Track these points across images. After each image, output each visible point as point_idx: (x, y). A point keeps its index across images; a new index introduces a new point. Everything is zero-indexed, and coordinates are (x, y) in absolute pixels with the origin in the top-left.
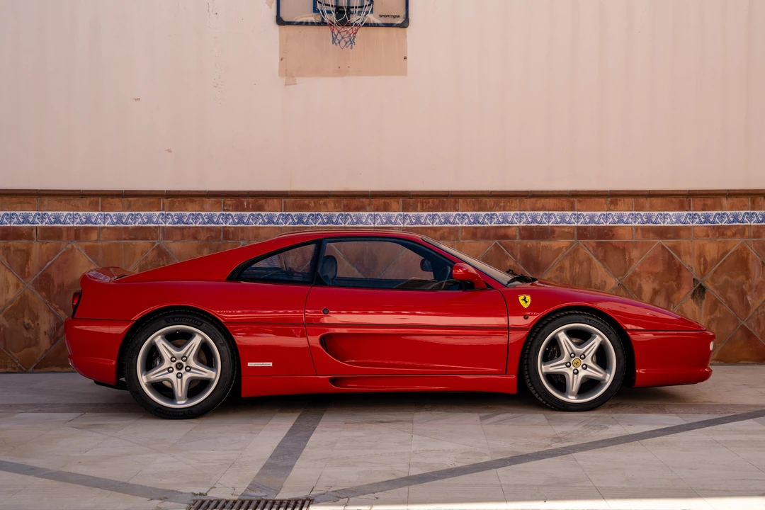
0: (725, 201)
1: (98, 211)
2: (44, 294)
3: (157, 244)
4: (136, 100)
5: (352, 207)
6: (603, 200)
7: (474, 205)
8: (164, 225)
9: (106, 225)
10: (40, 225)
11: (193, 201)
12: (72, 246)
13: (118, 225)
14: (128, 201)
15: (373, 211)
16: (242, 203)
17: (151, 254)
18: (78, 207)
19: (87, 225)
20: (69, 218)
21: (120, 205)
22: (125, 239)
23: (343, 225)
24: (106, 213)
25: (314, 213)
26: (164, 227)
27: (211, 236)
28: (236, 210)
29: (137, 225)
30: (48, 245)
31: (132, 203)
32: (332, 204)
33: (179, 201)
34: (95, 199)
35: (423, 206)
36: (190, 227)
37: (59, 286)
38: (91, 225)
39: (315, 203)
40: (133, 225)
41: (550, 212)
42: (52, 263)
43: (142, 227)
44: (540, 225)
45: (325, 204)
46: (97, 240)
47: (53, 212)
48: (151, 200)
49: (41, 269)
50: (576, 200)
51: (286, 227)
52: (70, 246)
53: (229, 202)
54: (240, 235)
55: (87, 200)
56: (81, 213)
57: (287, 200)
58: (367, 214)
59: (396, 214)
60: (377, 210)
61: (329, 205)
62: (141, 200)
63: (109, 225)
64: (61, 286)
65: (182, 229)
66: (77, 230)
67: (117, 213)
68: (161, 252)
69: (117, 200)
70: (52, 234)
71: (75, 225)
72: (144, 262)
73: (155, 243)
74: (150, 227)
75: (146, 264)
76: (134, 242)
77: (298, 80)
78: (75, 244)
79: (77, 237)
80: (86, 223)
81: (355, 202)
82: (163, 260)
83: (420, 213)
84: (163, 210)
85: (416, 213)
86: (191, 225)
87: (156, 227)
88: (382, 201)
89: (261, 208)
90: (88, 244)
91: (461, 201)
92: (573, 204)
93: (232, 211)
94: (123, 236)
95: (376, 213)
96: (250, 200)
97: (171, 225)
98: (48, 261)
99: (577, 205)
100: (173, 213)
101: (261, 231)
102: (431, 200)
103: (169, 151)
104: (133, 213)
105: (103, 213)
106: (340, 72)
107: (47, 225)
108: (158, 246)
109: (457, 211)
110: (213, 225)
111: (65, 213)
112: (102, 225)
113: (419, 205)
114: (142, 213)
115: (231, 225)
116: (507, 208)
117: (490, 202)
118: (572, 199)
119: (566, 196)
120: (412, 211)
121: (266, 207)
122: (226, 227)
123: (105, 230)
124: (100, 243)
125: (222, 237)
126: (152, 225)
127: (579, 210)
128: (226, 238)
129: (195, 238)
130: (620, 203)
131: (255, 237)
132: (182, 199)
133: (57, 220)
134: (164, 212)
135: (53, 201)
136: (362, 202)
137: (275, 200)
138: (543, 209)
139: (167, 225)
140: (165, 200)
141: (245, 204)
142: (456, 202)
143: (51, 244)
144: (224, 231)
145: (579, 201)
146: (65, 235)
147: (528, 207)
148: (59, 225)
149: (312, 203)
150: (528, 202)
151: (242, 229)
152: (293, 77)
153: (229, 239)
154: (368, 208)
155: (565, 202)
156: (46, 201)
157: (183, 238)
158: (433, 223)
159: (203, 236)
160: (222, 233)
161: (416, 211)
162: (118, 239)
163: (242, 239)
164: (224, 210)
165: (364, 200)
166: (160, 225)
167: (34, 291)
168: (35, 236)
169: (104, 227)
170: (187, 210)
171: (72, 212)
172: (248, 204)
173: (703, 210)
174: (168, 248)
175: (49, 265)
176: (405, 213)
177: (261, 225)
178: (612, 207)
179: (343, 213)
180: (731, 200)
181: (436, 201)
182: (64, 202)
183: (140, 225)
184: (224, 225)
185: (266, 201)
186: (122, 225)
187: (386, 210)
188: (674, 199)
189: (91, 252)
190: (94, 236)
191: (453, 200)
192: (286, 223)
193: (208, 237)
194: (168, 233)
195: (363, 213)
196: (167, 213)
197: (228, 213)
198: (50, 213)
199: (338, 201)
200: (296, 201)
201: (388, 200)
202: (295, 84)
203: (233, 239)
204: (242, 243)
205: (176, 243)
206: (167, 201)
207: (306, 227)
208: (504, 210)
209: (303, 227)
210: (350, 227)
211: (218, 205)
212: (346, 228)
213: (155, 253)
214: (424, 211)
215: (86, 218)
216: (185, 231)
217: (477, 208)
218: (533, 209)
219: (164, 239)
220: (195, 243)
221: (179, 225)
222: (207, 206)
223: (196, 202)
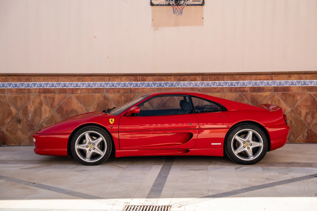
1: (81, 82)
2: (60, 114)
3: (104, 95)
4: (95, 37)
5: (181, 80)
6: (285, 76)
7: (231, 78)
8: (106, 87)
9: (84, 87)
10: (58, 87)
11: (118, 78)
12: (71, 96)
13: (88, 87)
14: (92, 78)
16: (137, 78)
17: (102, 99)
18: (73, 80)
19: (76, 87)
20: (70, 85)
21: (89, 79)
22: (91, 93)
23: (177, 87)
24: (84, 83)
25: (166, 82)
26: (106, 88)
27: (125, 92)
28: (135, 81)
29: (96, 87)
30: (62, 95)
31: (94, 79)
32: (173, 78)
33: (112, 78)
34: (79, 77)
35: (210, 79)
37: (66, 111)
38: (78, 87)
39: (166, 78)
40: (94, 87)
41: (263, 81)
42: (63, 103)
43: (98, 88)
44: (258, 86)
45: (170, 78)
46: (80, 93)
47: (63, 82)
48: (102, 77)
49: (59, 105)
50: (273, 76)
51: (155, 88)
52: (70, 96)
53: (132, 78)
54: (137, 91)
55: (76, 78)
56: (74, 83)
57: (155, 77)
58: (187, 82)
59: (199, 82)
60: (191, 81)
61: (172, 79)
62: (97, 77)
63: (85, 88)
64: (67, 111)
65: (113, 89)
66: (73, 89)
67: (88, 82)
68: (106, 98)
69: (88, 77)
70: (63, 91)
71: (72, 87)
72: (99, 102)
73: (103, 95)
74: (101, 88)
75: (100, 102)
76: (95, 94)
77: (159, 28)
78: (72, 95)
79: (73, 92)
80: (76, 86)
81: (182, 78)
82: (106, 101)
83: (208, 82)
84: (106, 81)
85: (207, 82)
86: (117, 87)
87: (103, 88)
88: (193, 77)
89: (145, 80)
90: (77, 95)
91: (225, 77)
93: (133, 81)
94: (91, 92)
95: (191, 82)
96: (140, 77)
97: (109, 87)
98: (62, 102)
99: (274, 78)
100: (110, 82)
101: (145, 89)
102: (213, 76)
103: (108, 58)
104: (94, 82)
105: (82, 83)
106: (176, 24)
107: (61, 87)
108: (104, 96)
109: (224, 81)
110: (126, 87)
111: (68, 83)
112: (82, 87)
113: (208, 78)
114: (98, 83)
115: (133, 87)
116: (245, 79)
117: (237, 77)
118: (272, 75)
119: (269, 74)
120: (205, 81)
121: (147, 80)
122: (131, 88)
123: (83, 89)
124: (81, 95)
125: (129, 92)
126: (102, 87)
127: (274, 80)
128: (131, 92)
129: (119, 92)
130: (292, 77)
131: (142, 92)
132: (114, 77)
133: (65, 85)
134: (106, 82)
135: (63, 78)
137: (150, 77)
138: (260, 79)
139: (108, 87)
140: (107, 77)
141: (138, 78)
142: (223, 77)
143: (63, 95)
144: (130, 89)
145: (275, 76)
146: (68, 91)
147: (253, 79)
148: (66, 87)
149: (165, 78)
150: (253, 77)
151: (137, 89)
152: (157, 27)
153: (132, 93)
154: (187, 80)
155: (269, 77)
156: (60, 78)
157: (114, 92)
158: (214, 86)
159: (122, 92)
161: (207, 81)
162: (89, 93)
163: (137, 93)
164: (130, 81)
165: (186, 77)
166: (105, 87)
167: (56, 113)
168: (56, 92)
169: (83, 88)
170: (115, 81)
171: (70, 82)
172: (139, 79)
174: (108, 96)
175: (62, 104)
176: (203, 82)
177: (145, 87)
178: (289, 78)
179: (178, 82)
181: (215, 77)
182: (67, 78)
183: (97, 87)
184: (130, 87)
185: (147, 78)
186: (90, 87)
187: (195, 81)
189: (78, 98)
190: (79, 92)
191: (222, 76)
192: (154, 86)
194: (108, 90)
195: (186, 82)
196: (108, 82)
197: (131, 82)
198: (62, 83)
199: (175, 77)
200: (158, 77)
201: (195, 77)
202: (158, 30)
203: (134, 93)
204: (137, 94)
205: (111, 94)
206: (107, 78)
207: (163, 88)
208: (243, 80)
209: (161, 88)
210: (180, 88)
211: (128, 79)
212: (179, 88)
213: (103, 98)
214: (210, 81)
215: (76, 85)
216: (115, 90)
217: (232, 79)
218: (255, 80)
219: (106, 93)
220: (119, 94)
221: (112, 87)
222: (123, 80)
223: (119, 78)
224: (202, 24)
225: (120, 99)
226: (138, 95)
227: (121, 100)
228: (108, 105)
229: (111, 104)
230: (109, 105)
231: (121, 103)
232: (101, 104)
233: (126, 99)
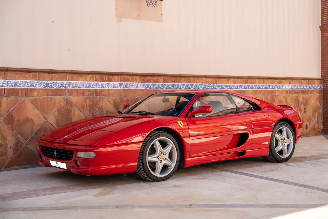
0: (257, 81)
1: (37, 80)
2: (9, 126)
3: (66, 98)
4: (52, 22)
5: (146, 81)
6: (225, 79)
7: (187, 80)
8: (69, 88)
9: (41, 88)
10: (6, 87)
11: (82, 76)
12: (24, 99)
13: (47, 88)
14: (51, 75)
15: (153, 82)
17: (63, 103)
18: (27, 78)
19: (31, 88)
20: (23, 83)
21: (48, 77)
22: (51, 95)
24: (41, 81)
26: (69, 89)
27: (90, 94)
28: (100, 81)
29: (56, 88)
30: (11, 98)
31: (54, 76)
33: (75, 76)
34: (35, 74)
36: (81, 89)
37: (18, 121)
38: (33, 88)
40: (54, 88)
41: (210, 84)
42: (14, 109)
43: (58, 89)
45: (135, 79)
46: (37, 96)
47: (13, 80)
48: (63, 75)
49: (7, 112)
51: (121, 89)
52: (23, 99)
53: (97, 77)
54: (103, 93)
55: (31, 74)
56: (28, 81)
57: (121, 77)
58: (151, 83)
59: (161, 84)
60: (155, 82)
61: (137, 79)
62: (58, 75)
63: (43, 88)
64: (19, 121)
65: (77, 90)
66: (27, 90)
67: (47, 81)
68: (68, 102)
69: (46, 75)
70: (13, 92)
71: (25, 88)
72: (60, 107)
73: (64, 97)
74: (62, 89)
75: (61, 108)
76: (55, 97)
77: (123, 19)
78: (25, 98)
79: (26, 95)
80: (31, 86)
81: (147, 78)
82: (69, 106)
83: (169, 84)
84: (68, 80)
85: (168, 84)
86: (81, 88)
87: (65, 89)
88: (155, 78)
89: (110, 80)
90: (32, 98)
91: (183, 78)
92: (216, 80)
93: (99, 81)
94: (50, 94)
95: (154, 83)
96: (106, 76)
97: (72, 88)
98: (11, 107)
99: (218, 81)
100: (73, 82)
101: (111, 91)
102: (173, 78)
103: (69, 50)
104: (54, 81)
105: (39, 81)
106: (139, 18)
107: (10, 87)
108: (66, 99)
109: (182, 83)
110: (90, 88)
111: (20, 81)
112: (39, 88)
113: (169, 80)
114: (59, 82)
115: (98, 88)
116: (197, 82)
117: (192, 79)
120: (166, 83)
121: (113, 80)
122: (96, 89)
123: (41, 90)
124: (38, 98)
125: (95, 94)
126: (63, 88)
127: (218, 83)
128: (97, 95)
129: (83, 95)
131: (109, 94)
132: (77, 75)
133: (16, 84)
134: (69, 82)
135: (13, 74)
136: (149, 78)
137: (116, 77)
138: (208, 82)
139: (70, 88)
140: (69, 75)
141: (104, 78)
142: (181, 79)
143: (13, 98)
144: (96, 91)
145: (218, 80)
146: (20, 93)
148: (17, 87)
150: (204, 79)
151: (103, 90)
152: (121, 18)
153: (98, 95)
154: (151, 81)
155: (214, 80)
156: (9, 74)
157: (78, 95)
159: (86, 94)
160: (95, 93)
161: (168, 83)
162: (47, 95)
163: (103, 95)
164: (95, 81)
165: (149, 77)
166: (67, 88)
167: (4, 124)
168: (4, 94)
169: (40, 89)
170: (79, 81)
171: (23, 81)
172: (105, 78)
173: (251, 84)
174: (71, 100)
175: (12, 110)
176: (164, 84)
177: (111, 89)
178: (227, 83)
179: (142, 83)
180: (259, 80)
181: (175, 78)
182: (19, 74)
183: (58, 88)
184: (95, 88)
185: (113, 77)
186: (49, 88)
187: (158, 82)
188: (244, 80)
189: (34, 102)
190: (35, 94)
191: (180, 78)
193: (89, 94)
194: (71, 92)
196: (70, 82)
197: (97, 82)
198: (11, 81)
199: (140, 78)
200: (124, 77)
201: (158, 78)
202: (122, 21)
203: (99, 95)
204: (103, 97)
205: (75, 97)
206: (70, 76)
207: (129, 90)
208: (196, 83)
209: (127, 89)
210: (145, 90)
211: (93, 78)
212: (143, 90)
213: (65, 102)
214: (170, 82)
215: (31, 84)
216: (79, 91)
217: (188, 82)
218: (205, 83)
219: (69, 95)
220: (83, 97)
221: (75, 88)
222: (88, 79)
223: (83, 76)
224: (161, 21)
225: (85, 104)
226: (104, 98)
227: (86, 105)
228: (72, 110)
229: (74, 110)
230: (73, 111)
231: (86, 108)
232: (63, 110)
233: (91, 103)
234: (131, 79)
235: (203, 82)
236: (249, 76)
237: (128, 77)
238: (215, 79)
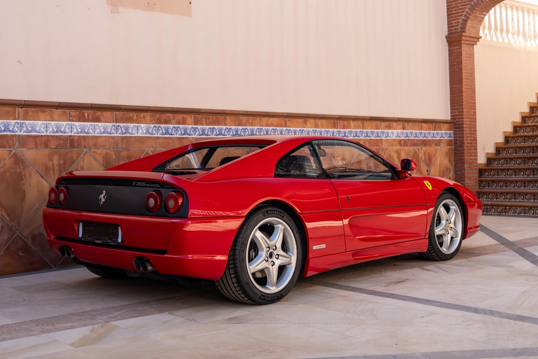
0: (352, 123)
3: (14, 151)
5: (162, 121)
6: (300, 120)
7: (235, 121)
8: (19, 133)
11: (44, 112)
15: (176, 124)
16: (84, 114)
17: (9, 162)
23: (156, 135)
26: (19, 135)
27: (60, 144)
28: (79, 121)
32: (149, 117)
33: (32, 111)
35: (206, 121)
36: (42, 136)
39: (137, 116)
41: (275, 128)
45: (144, 117)
48: (8, 109)
50: (287, 119)
51: (117, 136)
53: (73, 113)
54: (83, 143)
57: (118, 113)
58: (171, 126)
59: (190, 127)
60: (178, 124)
61: (147, 118)
65: (35, 137)
68: (18, 160)
72: (2, 170)
73: (11, 151)
74: (7, 135)
75: (4, 171)
77: (120, 9)
81: (164, 116)
82: (20, 167)
83: (204, 127)
84: (18, 119)
85: (202, 126)
86: (42, 134)
87: (12, 135)
88: (180, 116)
89: (97, 120)
91: (228, 117)
92: (286, 122)
93: (76, 121)
95: (178, 126)
96: (90, 112)
97: (25, 134)
99: (288, 123)
100: (27, 122)
101: (99, 140)
102: (211, 117)
103: (20, 62)
106: (149, 7)
108: (15, 154)
109: (226, 125)
110: (60, 134)
113: (204, 120)
114: (0, 122)
115: (75, 135)
116: (253, 124)
117: (244, 119)
118: (286, 119)
120: (200, 125)
121: (102, 119)
122: (71, 136)
125: (68, 145)
126: (9, 133)
127: (289, 127)
128: (72, 146)
129: (47, 146)
130: (308, 122)
131: (95, 145)
132: (35, 109)
134: (19, 121)
136: (169, 117)
137: (109, 113)
138: (271, 125)
139: (22, 133)
140: (20, 109)
141: (86, 115)
142: (225, 119)
144: (70, 139)
145: (289, 120)
149: (135, 116)
150: (264, 119)
151: (84, 137)
152: (117, 6)
153: (74, 147)
154: (172, 121)
155: (282, 121)
157: (36, 146)
159: (53, 144)
160: (69, 142)
161: (202, 125)
163: (85, 147)
164: (70, 121)
165: (169, 115)
166: (16, 133)
170: (39, 120)
172: (88, 116)
173: (343, 128)
174: (23, 156)
176: (196, 126)
177: (98, 135)
178: (304, 126)
179: (156, 125)
180: (355, 122)
181: (214, 117)
184: (70, 134)
185: (102, 113)
187: (184, 123)
188: (332, 121)
191: (223, 117)
193: (57, 145)
194: (24, 141)
196: (22, 121)
197: (72, 123)
199: (153, 116)
200: (124, 114)
201: (185, 116)
202: (118, 13)
203: (77, 147)
204: (85, 150)
205: (31, 151)
206: (21, 111)
207: (131, 137)
208: (252, 126)
209: (129, 137)
210: (161, 137)
211: (65, 116)
212: (158, 138)
213: (12, 161)
214: (207, 124)
216: (38, 140)
217: (237, 123)
218: (267, 126)
219: (20, 147)
220: (47, 151)
221: (32, 134)
222: (56, 116)
223: (46, 112)
224: (189, 14)
225: (51, 163)
226: (86, 152)
227: (53, 165)
228: (25, 176)
229: (30, 175)
230: (27, 177)
231: (51, 171)
232: (8, 175)
233: (62, 162)
234: (135, 117)
235: (264, 124)
236: (340, 116)
237: (131, 114)
238: (284, 120)
